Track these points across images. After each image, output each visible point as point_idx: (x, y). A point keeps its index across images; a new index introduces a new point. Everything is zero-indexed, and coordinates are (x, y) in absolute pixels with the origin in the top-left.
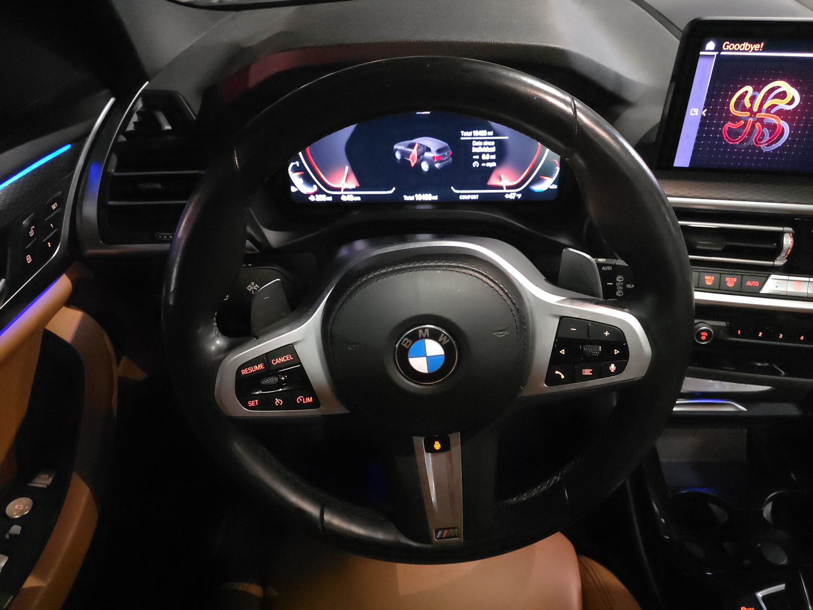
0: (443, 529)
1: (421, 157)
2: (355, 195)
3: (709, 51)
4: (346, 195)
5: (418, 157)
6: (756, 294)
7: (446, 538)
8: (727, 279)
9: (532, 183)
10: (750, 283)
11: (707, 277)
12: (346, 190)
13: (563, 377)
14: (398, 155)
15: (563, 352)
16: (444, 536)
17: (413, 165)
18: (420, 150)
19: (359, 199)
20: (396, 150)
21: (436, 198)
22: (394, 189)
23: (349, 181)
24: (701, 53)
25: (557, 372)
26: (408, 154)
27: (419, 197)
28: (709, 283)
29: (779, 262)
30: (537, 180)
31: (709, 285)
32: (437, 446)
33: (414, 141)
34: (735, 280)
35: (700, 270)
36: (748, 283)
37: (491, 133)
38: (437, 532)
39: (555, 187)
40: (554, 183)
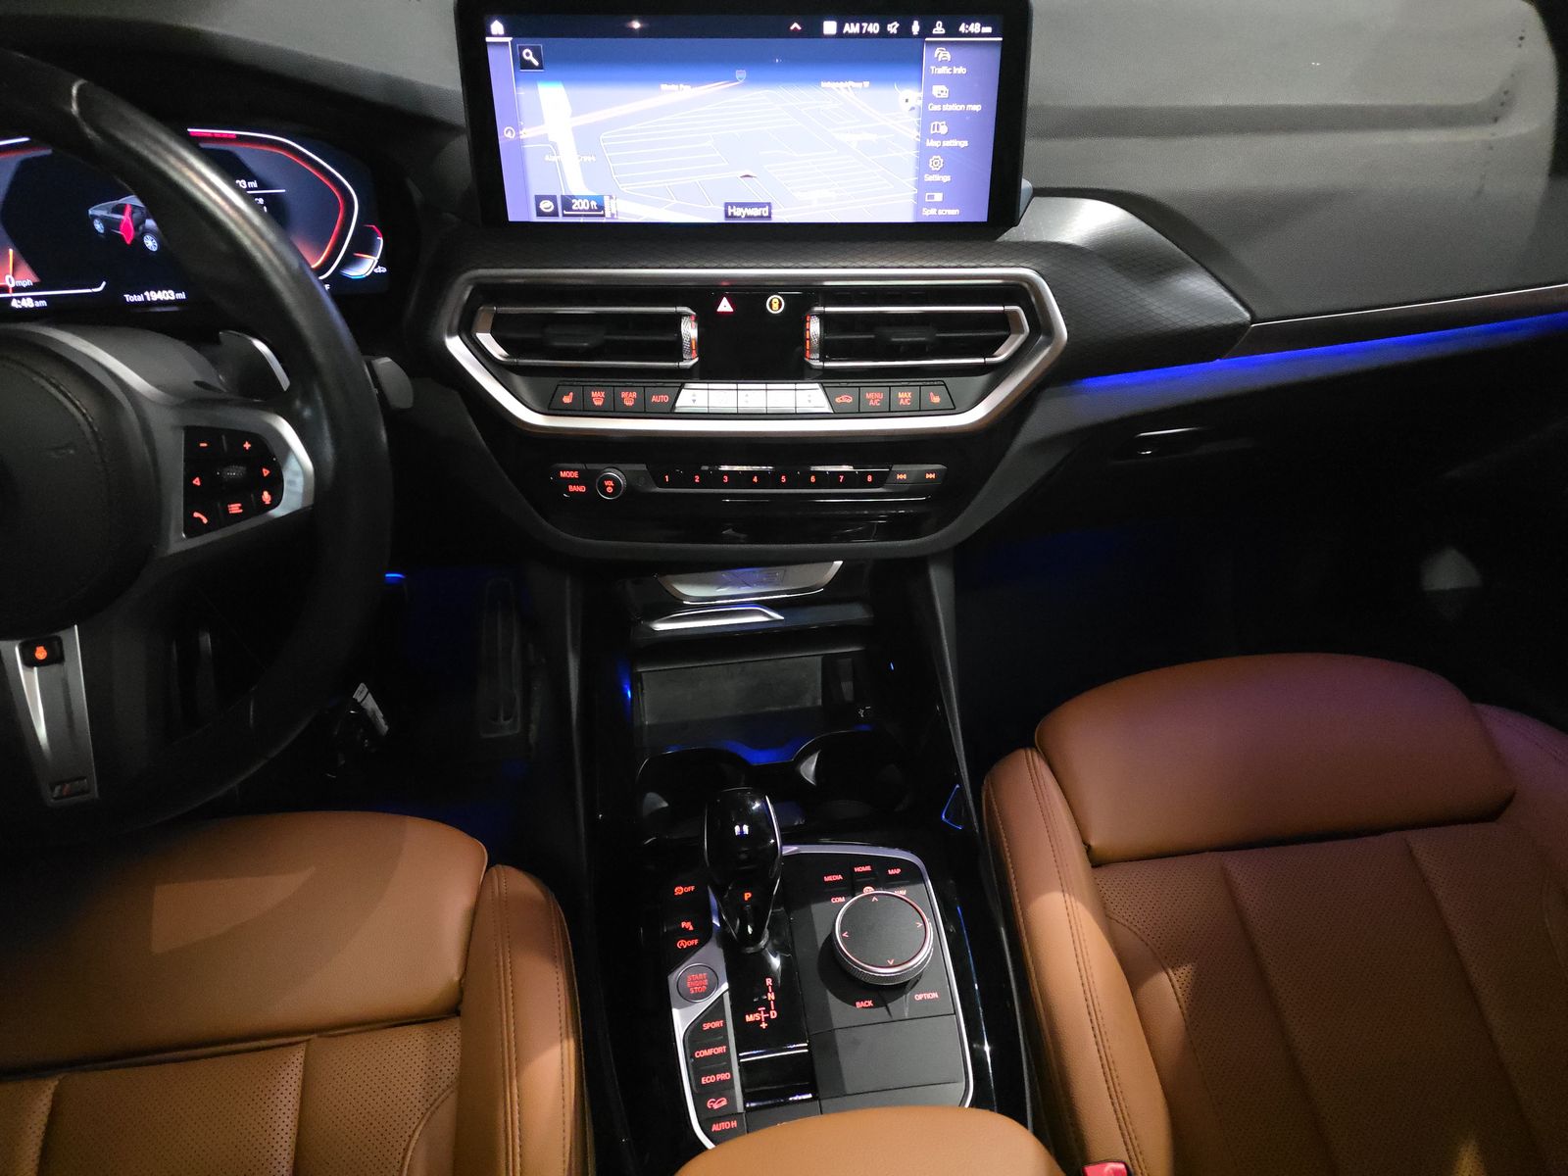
0: (62, 783)
1: (141, 228)
2: (35, 298)
3: (498, 36)
4: (20, 298)
5: (136, 228)
6: (671, 413)
7: (67, 796)
8: (624, 395)
9: (344, 264)
10: (659, 398)
11: (594, 394)
12: (17, 289)
13: (205, 521)
14: (99, 226)
15: (197, 482)
16: (65, 794)
17: (128, 242)
18: (135, 215)
19: (43, 303)
20: (95, 217)
21: (182, 296)
22: (104, 284)
23: (19, 274)
24: (488, 39)
25: (196, 515)
26: (117, 224)
27: (154, 296)
28: (598, 403)
29: (689, 362)
30: (350, 260)
31: (599, 406)
32: (41, 653)
33: (121, 201)
34: (635, 395)
35: (583, 384)
36: (654, 399)
37: (254, 184)
38: (52, 789)
39: (382, 270)
40: (380, 263)
